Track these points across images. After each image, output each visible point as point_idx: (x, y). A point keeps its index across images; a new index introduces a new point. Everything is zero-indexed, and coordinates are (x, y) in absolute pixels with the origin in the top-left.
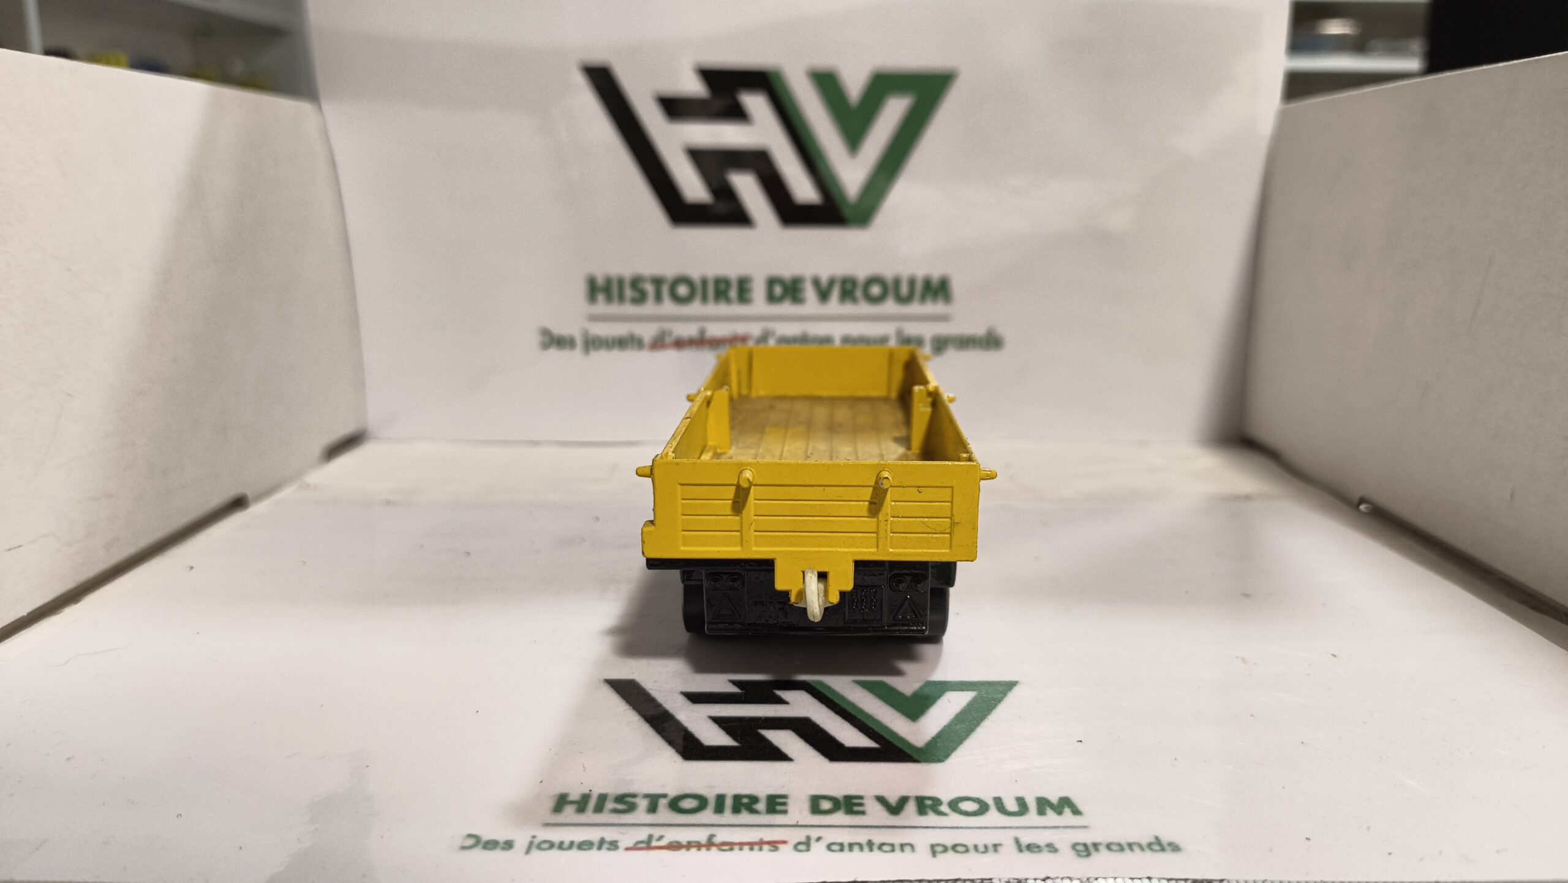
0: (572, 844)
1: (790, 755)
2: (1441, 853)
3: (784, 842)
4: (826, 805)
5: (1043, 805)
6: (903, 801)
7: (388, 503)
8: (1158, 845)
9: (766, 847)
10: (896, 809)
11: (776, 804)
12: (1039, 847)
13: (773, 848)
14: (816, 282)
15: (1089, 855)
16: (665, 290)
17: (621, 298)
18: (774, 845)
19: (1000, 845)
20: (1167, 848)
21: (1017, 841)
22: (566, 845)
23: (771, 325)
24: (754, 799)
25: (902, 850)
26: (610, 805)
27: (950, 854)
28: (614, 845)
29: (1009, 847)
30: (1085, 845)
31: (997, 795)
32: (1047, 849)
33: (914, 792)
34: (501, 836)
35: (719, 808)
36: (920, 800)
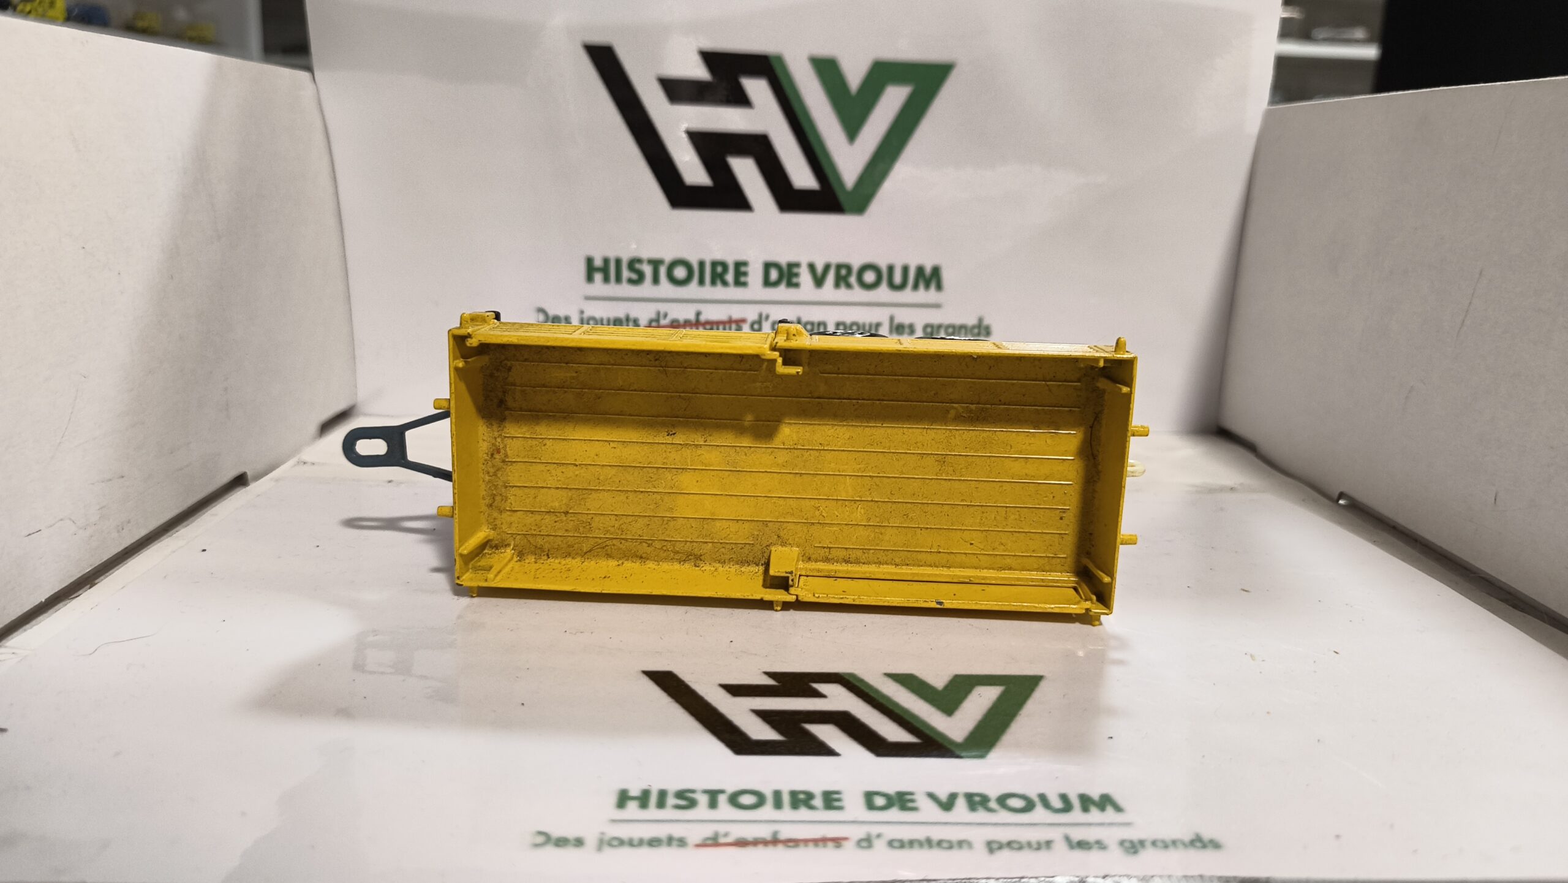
0: (641, 841)
1: (838, 750)
3: (846, 839)
4: (880, 801)
5: (1086, 802)
6: (953, 797)
8: (1199, 842)
9: (830, 845)
10: (947, 805)
11: (831, 800)
12: (1088, 844)
13: (836, 845)
14: (812, 267)
15: (1136, 852)
16: (663, 270)
17: (618, 279)
18: (838, 842)
19: (1052, 842)
20: (1208, 845)
21: (1067, 839)
22: (636, 842)
23: (765, 309)
24: (810, 796)
25: (960, 847)
26: (671, 801)
27: (1003, 851)
28: (682, 842)
29: (1060, 846)
30: (1131, 842)
31: (1041, 792)
32: (1097, 846)
33: (962, 788)
34: (571, 833)
35: (778, 804)
36: (969, 797)
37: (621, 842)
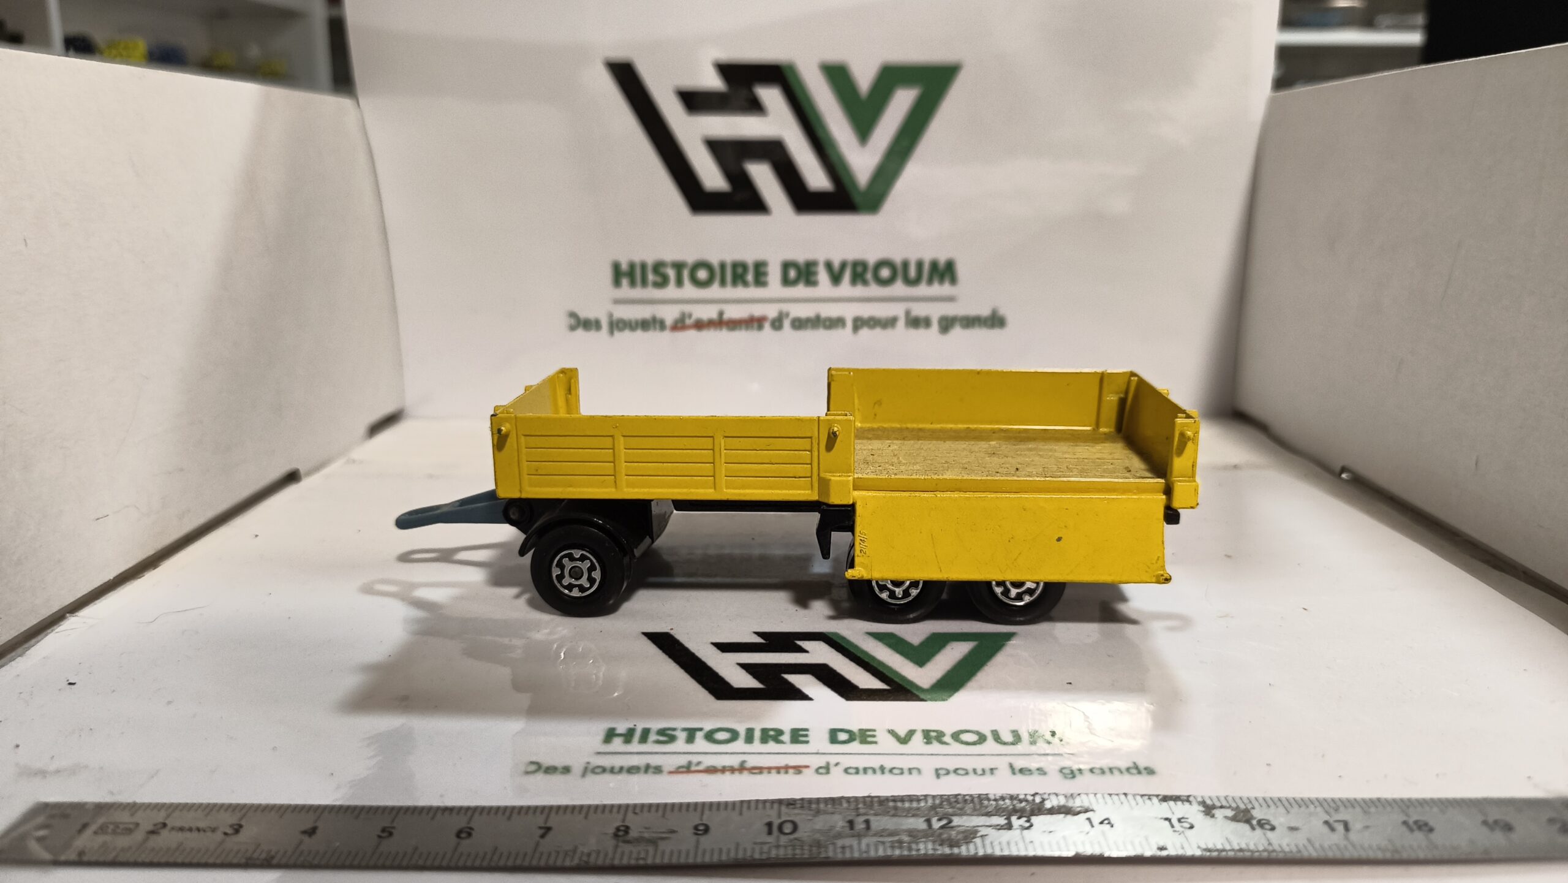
0: (621, 769)
1: (811, 695)
2: (1386, 776)
3: (807, 767)
5: (1035, 736)
6: (911, 733)
7: (431, 476)
8: (1135, 769)
9: (791, 771)
10: (904, 740)
11: (798, 736)
12: (1030, 770)
13: (797, 772)
14: (829, 265)
15: (1074, 777)
16: (686, 274)
17: (644, 283)
19: (996, 769)
20: (1144, 772)
21: (1011, 766)
22: (616, 770)
23: (785, 307)
24: (780, 732)
25: (910, 773)
26: (653, 737)
27: (952, 776)
28: (658, 770)
29: (1004, 771)
30: (1071, 769)
31: (994, 729)
32: (1038, 772)
33: (920, 726)
34: (559, 762)
35: (749, 739)
36: (926, 734)
37: (604, 770)
